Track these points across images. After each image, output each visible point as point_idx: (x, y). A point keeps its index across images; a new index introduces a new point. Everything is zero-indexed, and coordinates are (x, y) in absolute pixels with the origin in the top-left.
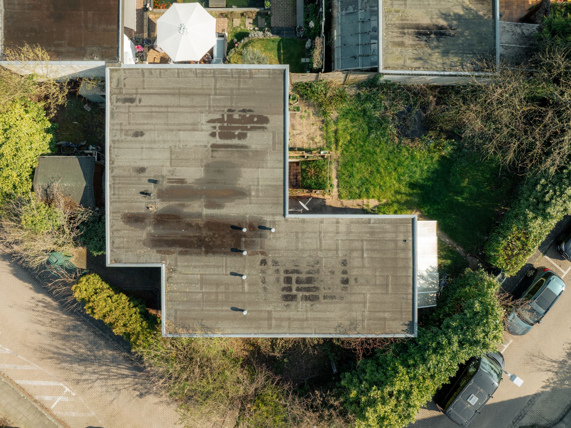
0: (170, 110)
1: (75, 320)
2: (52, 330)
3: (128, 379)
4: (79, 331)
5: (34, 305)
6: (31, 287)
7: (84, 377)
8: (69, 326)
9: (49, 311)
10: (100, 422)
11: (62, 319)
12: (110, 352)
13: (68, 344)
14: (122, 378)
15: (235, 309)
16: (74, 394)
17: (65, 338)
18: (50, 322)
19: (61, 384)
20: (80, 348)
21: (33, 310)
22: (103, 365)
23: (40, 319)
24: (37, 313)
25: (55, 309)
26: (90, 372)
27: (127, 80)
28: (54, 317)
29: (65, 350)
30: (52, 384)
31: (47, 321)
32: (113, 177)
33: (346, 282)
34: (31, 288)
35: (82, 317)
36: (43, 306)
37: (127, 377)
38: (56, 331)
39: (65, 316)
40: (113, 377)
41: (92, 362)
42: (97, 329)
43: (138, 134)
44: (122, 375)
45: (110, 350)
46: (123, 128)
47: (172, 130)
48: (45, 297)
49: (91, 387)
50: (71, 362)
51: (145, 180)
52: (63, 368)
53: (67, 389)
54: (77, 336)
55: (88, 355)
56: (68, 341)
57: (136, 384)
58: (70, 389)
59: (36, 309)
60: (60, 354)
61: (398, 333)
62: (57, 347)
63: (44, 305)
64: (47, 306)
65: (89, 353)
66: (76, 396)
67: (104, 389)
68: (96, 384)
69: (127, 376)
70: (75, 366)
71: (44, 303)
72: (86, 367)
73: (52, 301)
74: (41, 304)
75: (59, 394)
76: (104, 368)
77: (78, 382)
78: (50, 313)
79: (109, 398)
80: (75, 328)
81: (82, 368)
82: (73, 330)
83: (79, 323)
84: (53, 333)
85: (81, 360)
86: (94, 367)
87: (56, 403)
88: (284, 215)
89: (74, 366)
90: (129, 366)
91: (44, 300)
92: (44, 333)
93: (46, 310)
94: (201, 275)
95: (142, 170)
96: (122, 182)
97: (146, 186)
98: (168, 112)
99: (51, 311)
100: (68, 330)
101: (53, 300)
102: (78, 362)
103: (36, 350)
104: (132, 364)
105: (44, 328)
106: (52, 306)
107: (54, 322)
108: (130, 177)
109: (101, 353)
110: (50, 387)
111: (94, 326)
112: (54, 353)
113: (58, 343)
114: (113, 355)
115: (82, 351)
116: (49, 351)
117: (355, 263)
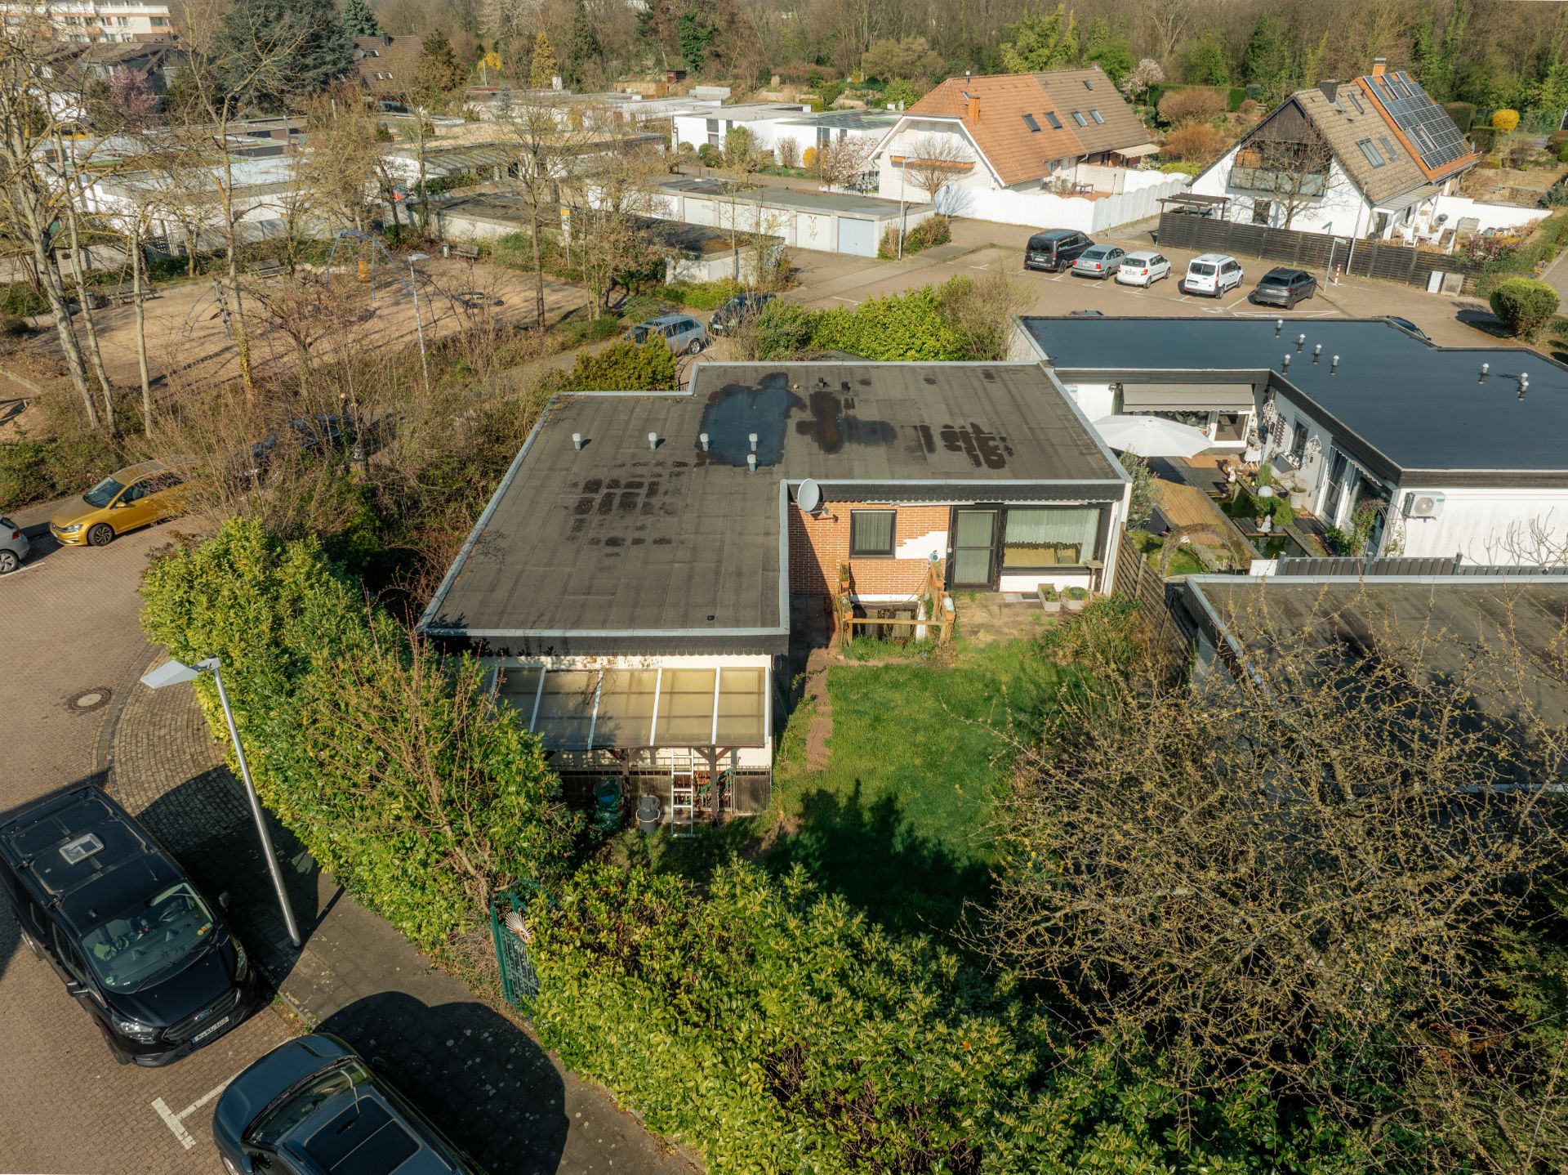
117: (660, 553)
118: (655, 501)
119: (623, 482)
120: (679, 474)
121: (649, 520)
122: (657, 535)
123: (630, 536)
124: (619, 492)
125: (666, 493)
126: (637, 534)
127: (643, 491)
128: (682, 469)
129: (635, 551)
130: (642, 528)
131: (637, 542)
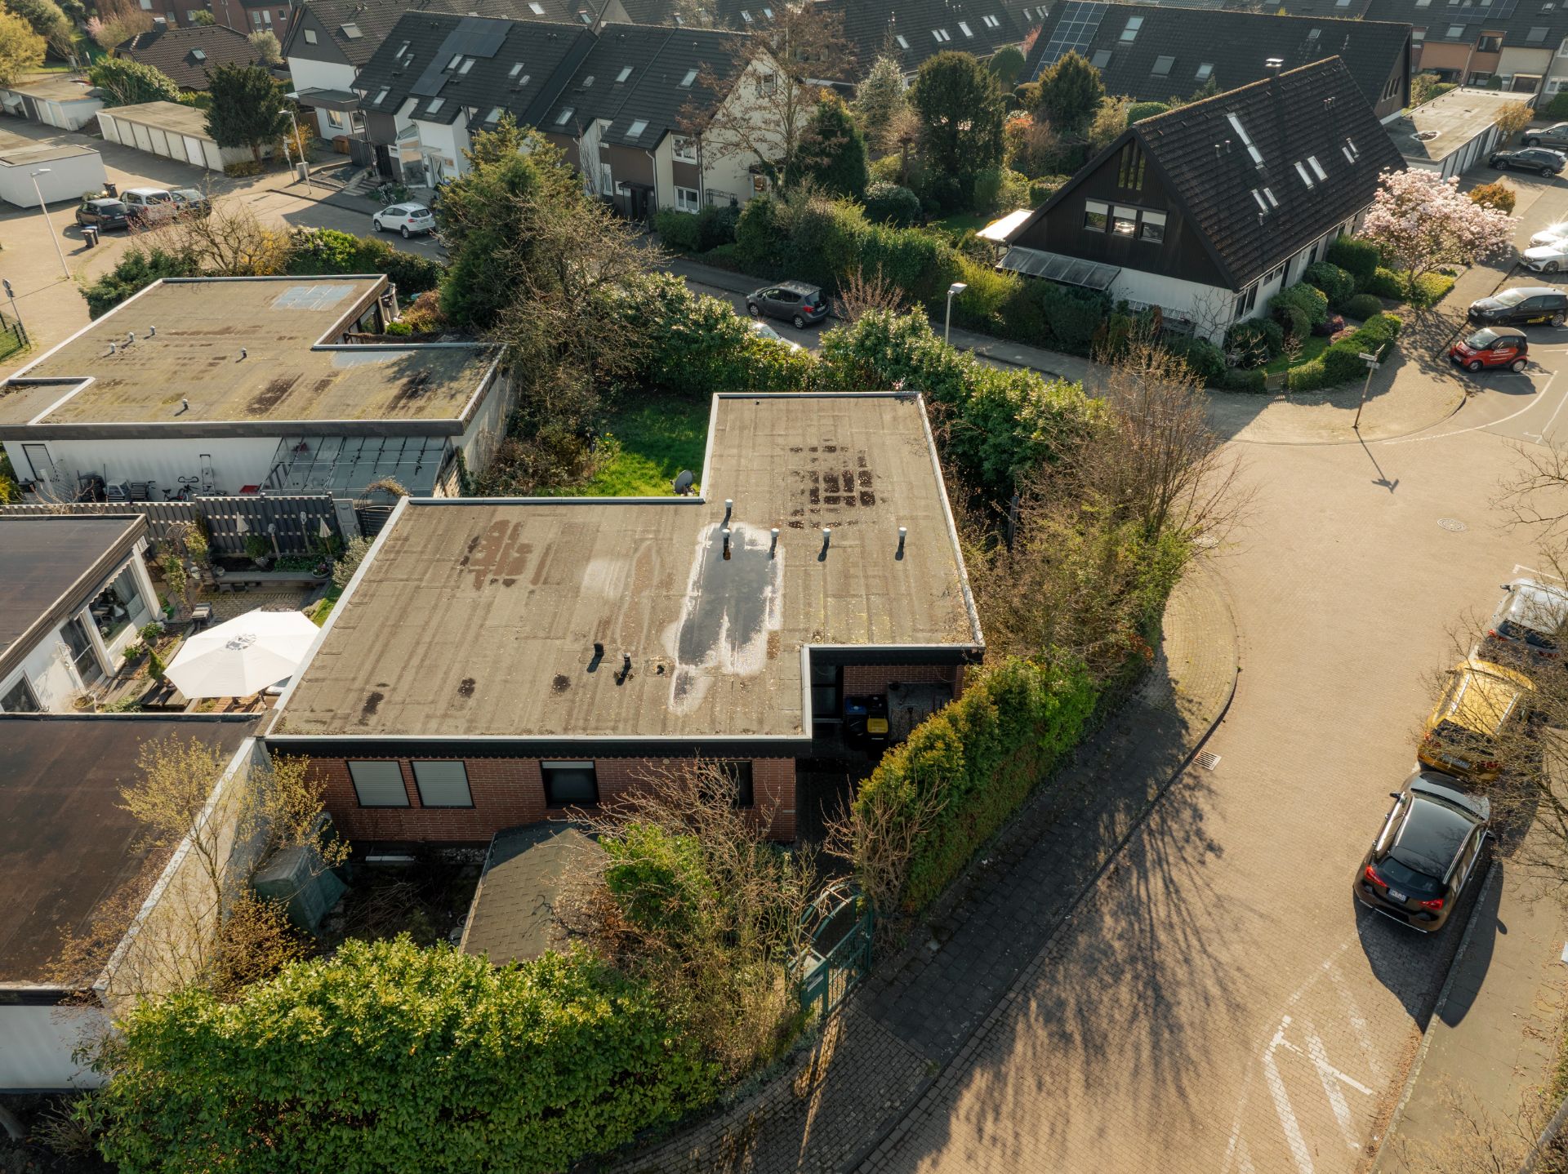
0: (427, 639)
1: (1026, 1015)
2: (1077, 1089)
3: (1175, 879)
4: (1061, 1004)
5: (998, 1151)
6: (927, 1161)
7: (1215, 991)
8: (1051, 1035)
9: (1010, 1098)
10: (1345, 947)
11: (1030, 1054)
12: (1108, 920)
13: (1114, 1037)
14: (1177, 891)
15: (900, 555)
16: (1287, 1020)
17: (1095, 1047)
18: (1049, 1093)
19: (1268, 1058)
20: (1116, 1000)
21: (1016, 1154)
22: (1153, 937)
23: (1045, 1129)
24: (1026, 1140)
25: (999, 1078)
26: (1191, 973)
27: (315, 707)
28: (1030, 1082)
29: (1137, 1048)
30: (1278, 1089)
31: (1048, 1106)
32: (566, 730)
33: (831, 449)
34: (935, 1163)
35: (1012, 995)
36: (996, 1119)
37: (1172, 881)
38: (1076, 1075)
39: (1019, 1047)
40: (1185, 913)
41: (1155, 967)
42: (1043, 953)
43: (467, 688)
44: (1168, 893)
45: (1102, 920)
46: (440, 712)
47: (477, 637)
48: (962, 1112)
49: (1239, 969)
50: (1175, 1028)
51: (589, 678)
52: (1206, 1052)
53: (1278, 1039)
54: (1080, 1010)
55: (1136, 977)
56: (1105, 1037)
57: (1185, 860)
58: (1273, 1031)
59: (1010, 1140)
60: (1156, 1062)
61: (919, 409)
62: (1136, 1072)
63: (990, 1117)
64: (991, 1105)
65: (1128, 976)
66: (1291, 1014)
67: (1229, 936)
68: (1224, 957)
69: (1168, 882)
70: (1183, 1014)
71: (982, 1115)
72: (1178, 983)
73: (974, 1087)
74: (989, 1127)
75: (1308, 1066)
76: (1162, 936)
77: (1235, 1008)
78: (1016, 1093)
79: (1255, 925)
80: (1052, 1015)
81: (1184, 994)
82: (1061, 1021)
83: (1033, 1005)
84: (1088, 1086)
85: (1159, 997)
86: (1170, 962)
87: (1344, 1077)
88: (701, 503)
89: (1184, 1019)
90: (1135, 875)
91: (974, 1119)
92: (1097, 1116)
93: (1005, 1109)
94: (826, 596)
95: (561, 683)
96: (582, 715)
97: (604, 675)
98: (430, 643)
99: (1010, 1090)
100: (1066, 1038)
101: (968, 1086)
102: (1169, 1006)
103: (1167, 1145)
104: (1128, 869)
105: (1078, 1118)
106: (990, 1090)
107: (1047, 1079)
108: (573, 701)
109: (1117, 945)
110: (1293, 1097)
111: (1037, 961)
112: (1159, 1080)
113: (1119, 1066)
114: (1114, 914)
115: (1124, 993)
116: (1155, 1097)
117: (797, 442)
118: (810, 485)
119: (843, 504)
120: (795, 513)
121: (809, 467)
122: (801, 454)
123: (819, 454)
124: (842, 493)
125: (803, 492)
126: (815, 455)
127: (822, 494)
128: (794, 519)
129: (814, 443)
130: (814, 460)
131: (814, 449)
